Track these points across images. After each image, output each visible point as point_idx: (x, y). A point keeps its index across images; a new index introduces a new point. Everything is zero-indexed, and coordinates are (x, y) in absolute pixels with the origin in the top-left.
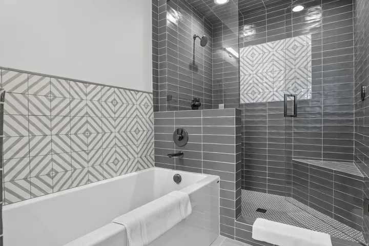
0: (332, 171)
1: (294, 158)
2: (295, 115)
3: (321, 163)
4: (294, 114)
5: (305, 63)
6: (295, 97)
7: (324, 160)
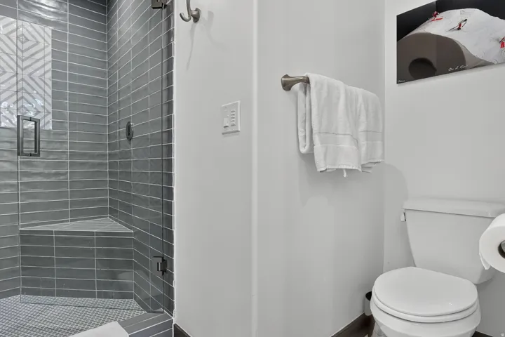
0: (92, 233)
1: (22, 226)
2: (37, 153)
3: (69, 226)
4: (36, 151)
5: (42, 71)
6: (36, 123)
7: (71, 221)
